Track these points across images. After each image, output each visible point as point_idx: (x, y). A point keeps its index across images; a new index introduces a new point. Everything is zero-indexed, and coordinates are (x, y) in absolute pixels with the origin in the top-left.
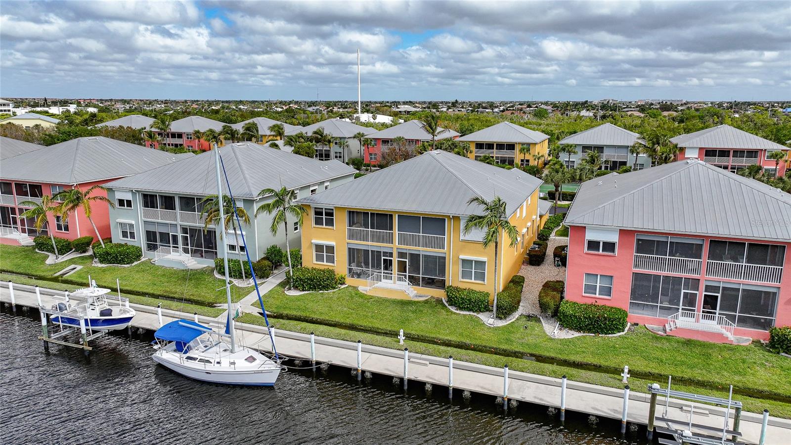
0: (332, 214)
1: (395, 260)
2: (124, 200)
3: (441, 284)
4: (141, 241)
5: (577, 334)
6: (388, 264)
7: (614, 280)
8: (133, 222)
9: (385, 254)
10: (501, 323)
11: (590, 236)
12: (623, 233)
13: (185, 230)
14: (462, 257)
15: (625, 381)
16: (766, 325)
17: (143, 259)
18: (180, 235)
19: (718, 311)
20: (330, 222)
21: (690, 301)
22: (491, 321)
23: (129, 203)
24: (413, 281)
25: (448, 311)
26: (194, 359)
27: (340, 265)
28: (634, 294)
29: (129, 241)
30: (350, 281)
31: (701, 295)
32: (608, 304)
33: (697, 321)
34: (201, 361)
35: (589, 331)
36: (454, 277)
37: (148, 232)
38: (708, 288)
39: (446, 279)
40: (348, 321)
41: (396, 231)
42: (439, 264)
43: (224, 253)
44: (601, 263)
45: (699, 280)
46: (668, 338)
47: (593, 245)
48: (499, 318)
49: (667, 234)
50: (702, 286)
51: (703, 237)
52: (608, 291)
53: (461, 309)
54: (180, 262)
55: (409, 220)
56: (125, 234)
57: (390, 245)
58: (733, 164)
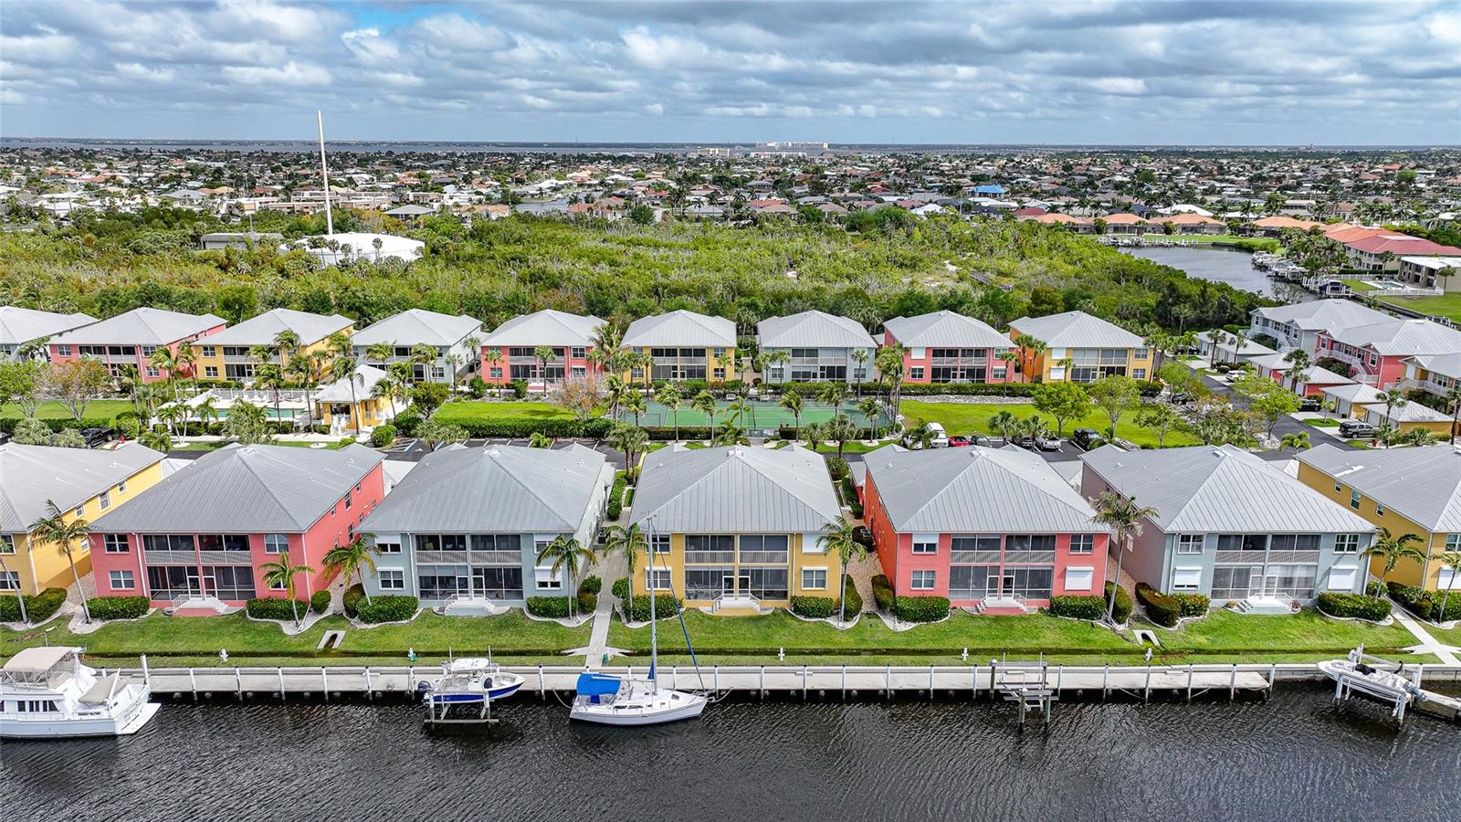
0: (667, 540)
1: (736, 578)
2: (387, 544)
3: (784, 595)
4: (412, 588)
5: (914, 625)
6: (730, 582)
7: (937, 574)
8: (401, 569)
9: (726, 573)
10: (850, 625)
11: (916, 540)
12: (942, 536)
13: (477, 571)
14: (804, 568)
15: (965, 659)
16: (1046, 595)
17: (420, 610)
18: (471, 578)
19: (1013, 589)
20: (666, 548)
21: (993, 583)
22: (841, 624)
23: (396, 548)
24: (756, 594)
25: (798, 620)
26: (624, 707)
27: (679, 588)
28: (953, 583)
29: (392, 590)
30: (688, 604)
31: (1002, 577)
32: (933, 595)
33: (999, 599)
34: (631, 707)
35: (923, 620)
36: (797, 588)
37: (421, 578)
38: (1007, 572)
39: (789, 590)
40: (714, 647)
41: (738, 552)
42: (780, 576)
43: (530, 590)
44: (925, 561)
45: (999, 566)
46: (982, 617)
47: (919, 547)
48: (846, 620)
49: (975, 535)
50: (1002, 572)
51: (1001, 535)
52: (931, 584)
53: (810, 617)
54: (483, 609)
55: (751, 540)
56: (386, 584)
57: (731, 564)
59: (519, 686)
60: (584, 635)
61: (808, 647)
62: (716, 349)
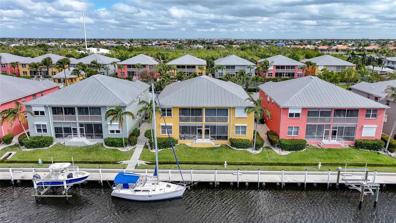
0: (171, 111)
1: (204, 130)
2: (38, 111)
3: (226, 138)
4: (51, 133)
5: (289, 152)
6: (200, 131)
7: (300, 128)
8: (46, 123)
9: (199, 127)
10: (258, 152)
11: (290, 111)
12: (303, 109)
13: (81, 125)
14: (236, 125)
15: (319, 168)
16: (352, 139)
17: (54, 143)
18: (78, 128)
19: (336, 136)
20: (170, 115)
21: (327, 133)
22: (254, 151)
23: (42, 113)
24: (213, 137)
25: (233, 150)
26: (140, 191)
27: (175, 134)
28: (307, 133)
29: (42, 134)
30: (180, 142)
31: (331, 131)
32: (298, 138)
33: (329, 141)
34: (143, 191)
35: (294, 150)
36: (232, 134)
37: (55, 128)
38: (334, 128)
39: (228, 135)
40: (192, 161)
41: (204, 116)
42: (225, 129)
43: (106, 134)
44: (294, 122)
45: (330, 125)
46: (322, 149)
47: (291, 115)
48: (256, 150)
49: (319, 109)
50: (331, 128)
51: (332, 109)
52: (297, 133)
53: (239, 148)
54: (83, 143)
55: (210, 111)
56: (39, 130)
57: (201, 123)
58: (286, 72)
59: (86, 177)
60: (129, 155)
61: (239, 162)
62: (199, 66)
